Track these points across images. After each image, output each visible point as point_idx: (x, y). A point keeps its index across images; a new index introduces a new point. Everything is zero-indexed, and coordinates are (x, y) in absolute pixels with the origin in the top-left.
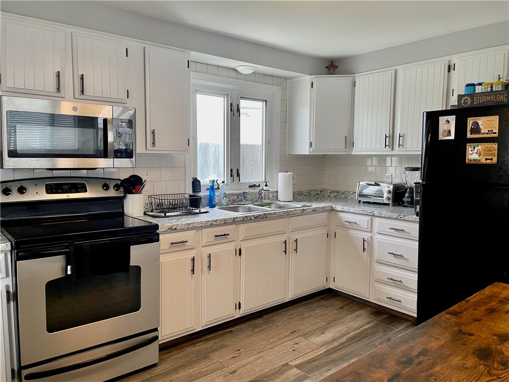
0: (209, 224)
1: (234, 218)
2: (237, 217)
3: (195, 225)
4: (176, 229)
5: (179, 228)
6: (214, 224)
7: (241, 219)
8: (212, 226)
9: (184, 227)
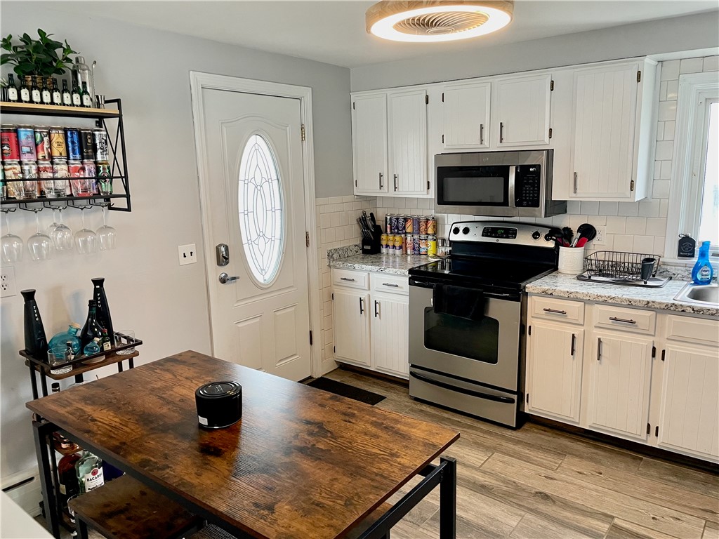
0: (601, 299)
1: (648, 302)
2: (653, 302)
3: (579, 296)
4: (551, 294)
5: (556, 294)
6: (610, 301)
7: (663, 306)
8: (605, 303)
9: (562, 294)
